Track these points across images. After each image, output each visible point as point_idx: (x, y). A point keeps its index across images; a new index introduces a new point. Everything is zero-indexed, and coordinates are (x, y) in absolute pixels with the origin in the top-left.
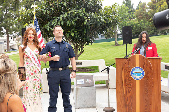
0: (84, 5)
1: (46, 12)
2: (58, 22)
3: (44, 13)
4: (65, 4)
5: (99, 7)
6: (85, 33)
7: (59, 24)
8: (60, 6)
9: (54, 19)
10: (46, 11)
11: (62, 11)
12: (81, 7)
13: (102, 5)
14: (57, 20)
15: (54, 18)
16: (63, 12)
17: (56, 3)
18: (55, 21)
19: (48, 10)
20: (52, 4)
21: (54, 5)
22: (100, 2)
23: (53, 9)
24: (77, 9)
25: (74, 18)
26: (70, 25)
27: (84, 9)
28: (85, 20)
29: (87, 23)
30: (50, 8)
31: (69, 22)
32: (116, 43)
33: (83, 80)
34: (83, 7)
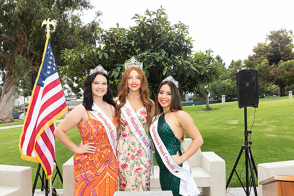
0: (162, 45)
1: (103, 56)
2: (121, 71)
3: (100, 57)
4: (133, 43)
5: (187, 50)
8: (126, 47)
9: (116, 67)
10: (103, 54)
12: (159, 47)
13: (191, 47)
14: (120, 68)
16: (130, 56)
17: (119, 43)
18: (117, 70)
19: (106, 52)
20: (112, 44)
21: (116, 46)
22: (189, 43)
24: (152, 52)
27: (163, 51)
28: (163, 68)
29: (168, 73)
30: (111, 50)
32: (207, 107)
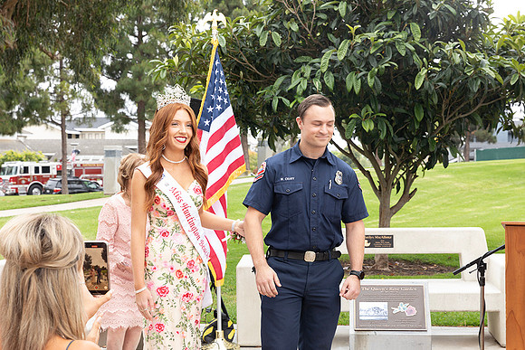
2: (313, 77)
4: (342, 8)
5: (479, 20)
6: (420, 119)
7: (317, 84)
8: (323, 16)
9: (300, 65)
10: (270, 35)
11: (330, 36)
13: (490, 11)
14: (311, 68)
15: (298, 60)
16: (334, 40)
17: (307, 6)
18: (302, 75)
19: (276, 30)
21: (300, 13)
23: (295, 27)
24: (389, 28)
25: (373, 63)
26: (357, 90)
27: (416, 28)
29: (427, 83)
30: (287, 25)
31: (354, 77)
33: (383, 306)
34: (412, 18)
